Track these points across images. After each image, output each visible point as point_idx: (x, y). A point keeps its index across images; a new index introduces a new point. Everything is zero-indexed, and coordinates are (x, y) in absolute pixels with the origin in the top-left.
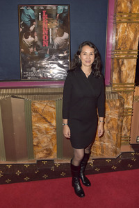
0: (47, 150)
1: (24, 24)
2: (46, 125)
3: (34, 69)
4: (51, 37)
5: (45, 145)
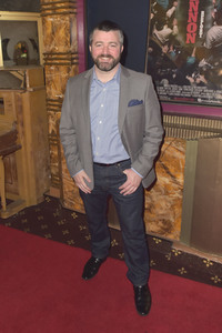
0: (164, 222)
1: (158, 7)
2: (167, 180)
3: (165, 81)
4: (202, 26)
5: (161, 212)
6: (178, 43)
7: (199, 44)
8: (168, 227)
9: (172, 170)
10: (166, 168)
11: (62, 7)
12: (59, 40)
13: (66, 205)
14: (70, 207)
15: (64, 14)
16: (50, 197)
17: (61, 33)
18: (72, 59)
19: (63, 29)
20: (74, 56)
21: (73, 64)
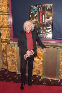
0: (38, 71)
2: (38, 60)
4: (44, 19)
5: (37, 69)
6: (38, 23)
7: (43, 23)
8: (39, 72)
9: (39, 57)
10: (38, 57)
11: (5, 13)
12: (5, 22)
13: (9, 71)
14: (10, 71)
15: (6, 14)
16: (4, 69)
17: (5, 20)
18: (9, 28)
19: (6, 19)
20: (9, 27)
21: (9, 29)
